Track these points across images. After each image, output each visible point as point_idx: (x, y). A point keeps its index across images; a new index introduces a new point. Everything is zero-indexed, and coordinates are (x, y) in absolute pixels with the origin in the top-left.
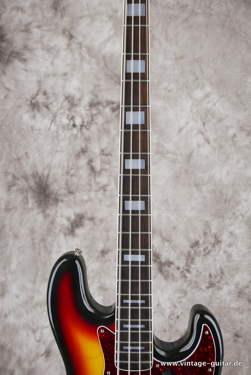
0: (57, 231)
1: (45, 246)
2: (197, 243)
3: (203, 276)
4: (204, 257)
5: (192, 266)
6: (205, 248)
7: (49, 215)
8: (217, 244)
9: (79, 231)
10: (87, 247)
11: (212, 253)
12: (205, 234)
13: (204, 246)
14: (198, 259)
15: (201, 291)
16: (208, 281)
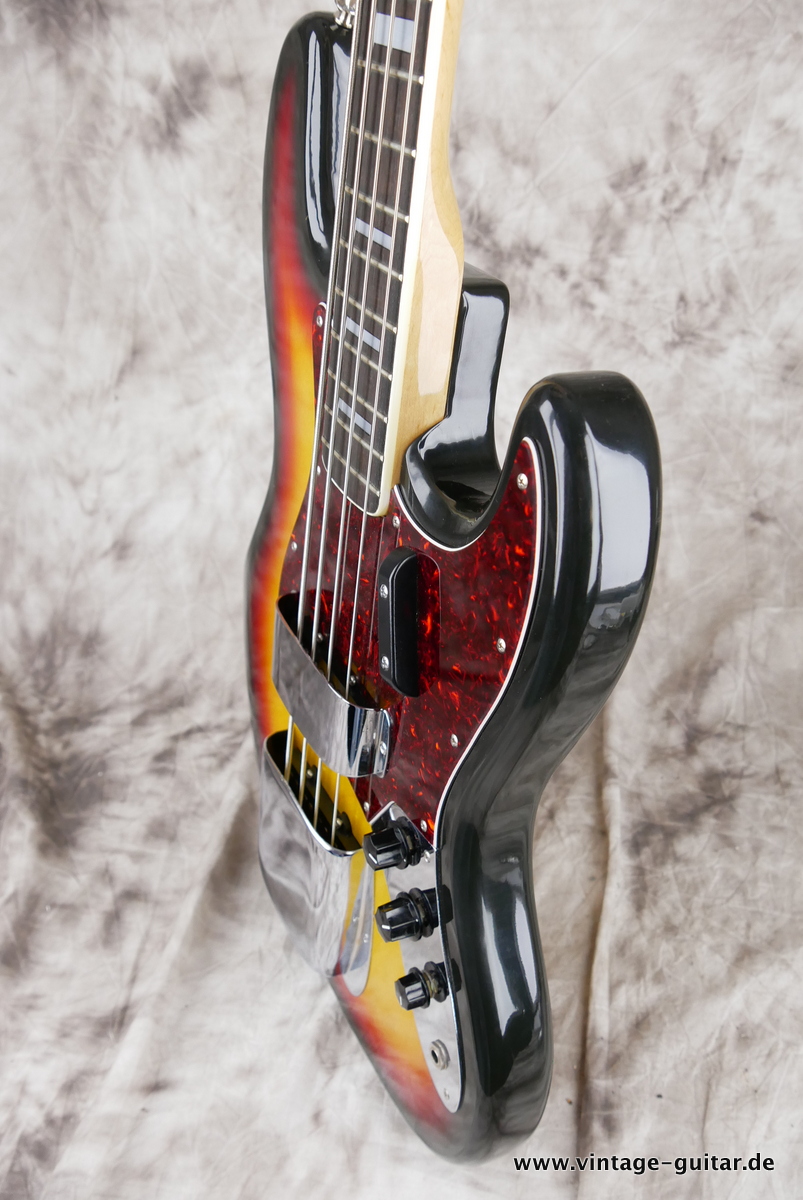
0: (116, 133)
1: (83, 194)
2: (636, 171)
3: (655, 301)
4: (664, 224)
5: (616, 262)
6: (670, 189)
7: (81, 73)
8: (719, 173)
9: (194, 133)
10: (229, 194)
11: (697, 211)
12: (672, 129)
13: (665, 183)
14: (638, 236)
15: (645, 359)
16: (672, 323)
